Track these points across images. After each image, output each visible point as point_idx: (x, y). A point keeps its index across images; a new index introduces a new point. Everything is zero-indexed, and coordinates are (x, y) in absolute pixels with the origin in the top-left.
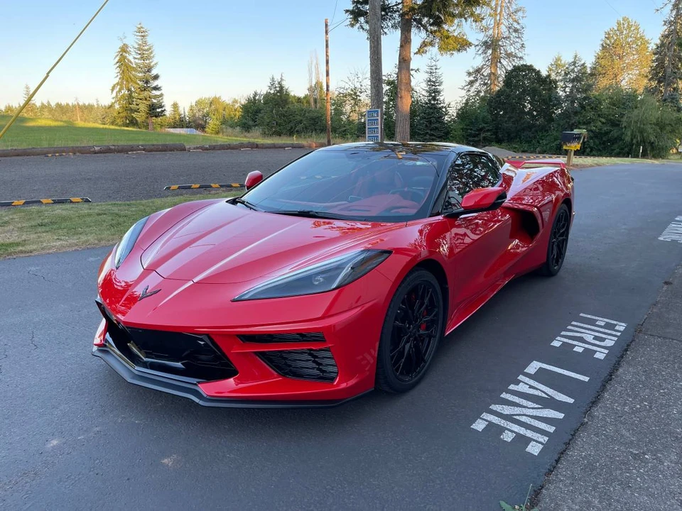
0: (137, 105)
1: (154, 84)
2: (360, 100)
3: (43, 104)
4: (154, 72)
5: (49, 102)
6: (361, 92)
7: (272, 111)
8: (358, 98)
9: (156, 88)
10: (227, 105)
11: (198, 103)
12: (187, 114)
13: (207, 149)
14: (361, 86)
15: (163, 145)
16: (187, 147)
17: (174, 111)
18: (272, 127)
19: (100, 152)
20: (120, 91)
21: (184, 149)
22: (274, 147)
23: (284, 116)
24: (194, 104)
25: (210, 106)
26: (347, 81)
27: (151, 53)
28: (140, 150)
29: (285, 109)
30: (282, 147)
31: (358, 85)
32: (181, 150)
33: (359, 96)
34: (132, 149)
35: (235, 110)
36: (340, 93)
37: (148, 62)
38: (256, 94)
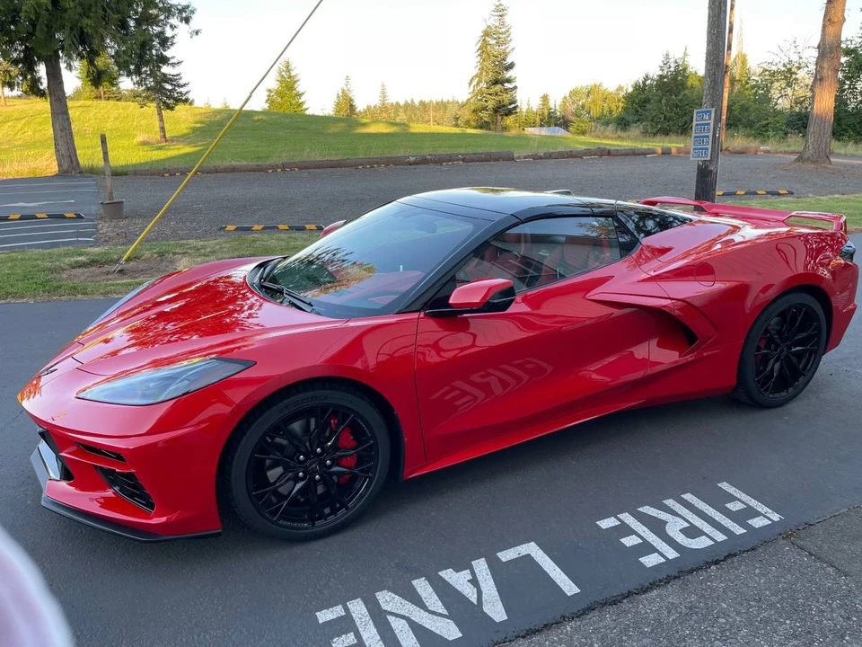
0: (486, 101)
1: (508, 75)
2: (796, 79)
3: (406, 102)
4: (509, 60)
5: (412, 101)
6: (799, 68)
7: (660, 101)
8: (794, 76)
9: (509, 81)
10: (610, 94)
11: (574, 93)
12: (558, 108)
13: (540, 158)
14: (800, 58)
15: (487, 154)
16: (516, 155)
17: (543, 105)
18: (657, 123)
19: (415, 163)
20: (478, 84)
21: (510, 158)
22: (634, 153)
23: (677, 106)
24: (568, 95)
25: (588, 96)
26: (778, 51)
27: (509, 36)
28: (460, 160)
29: (680, 97)
30: (644, 153)
31: (795, 58)
32: (508, 160)
33: (796, 74)
34: (450, 159)
35: (619, 100)
36: (765, 70)
37: (502, 48)
38: (647, 78)
